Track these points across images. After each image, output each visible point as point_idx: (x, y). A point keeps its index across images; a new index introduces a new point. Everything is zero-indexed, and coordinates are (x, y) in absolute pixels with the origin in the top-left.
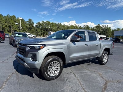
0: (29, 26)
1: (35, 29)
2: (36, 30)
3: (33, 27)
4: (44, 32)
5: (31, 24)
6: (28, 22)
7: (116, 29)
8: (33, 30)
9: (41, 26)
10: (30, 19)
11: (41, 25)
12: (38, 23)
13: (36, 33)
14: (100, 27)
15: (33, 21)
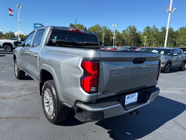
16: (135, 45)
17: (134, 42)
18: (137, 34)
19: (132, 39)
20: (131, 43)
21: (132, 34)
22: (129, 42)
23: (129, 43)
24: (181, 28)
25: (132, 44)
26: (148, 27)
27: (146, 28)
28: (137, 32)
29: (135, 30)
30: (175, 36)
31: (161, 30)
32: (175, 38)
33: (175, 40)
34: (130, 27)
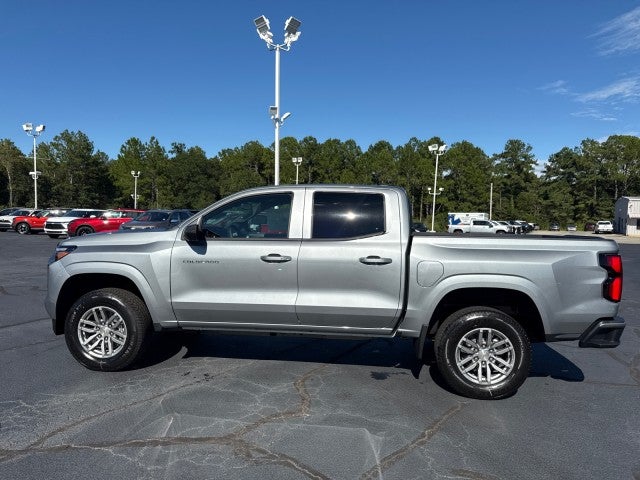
0: (509, 177)
1: (543, 190)
2: (546, 197)
3: (529, 178)
4: (592, 201)
5: (519, 168)
6: (503, 156)
8: (531, 195)
9: (580, 168)
10: (511, 142)
11: (574, 164)
12: (556, 158)
13: (547, 209)
15: (530, 148)
16: (92, 199)
17: (89, 190)
18: (96, 162)
19: (77, 179)
20: (77, 191)
21: (78, 160)
22: (68, 190)
23: (71, 193)
24: (224, 151)
25: (83, 196)
26: (134, 142)
27: (128, 142)
28: (94, 153)
29: (89, 147)
30: (216, 173)
31: (172, 152)
32: (217, 180)
33: (217, 184)
34: (66, 136)
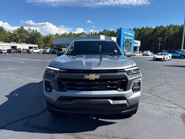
7: (49, 35)
14: (25, 31)
